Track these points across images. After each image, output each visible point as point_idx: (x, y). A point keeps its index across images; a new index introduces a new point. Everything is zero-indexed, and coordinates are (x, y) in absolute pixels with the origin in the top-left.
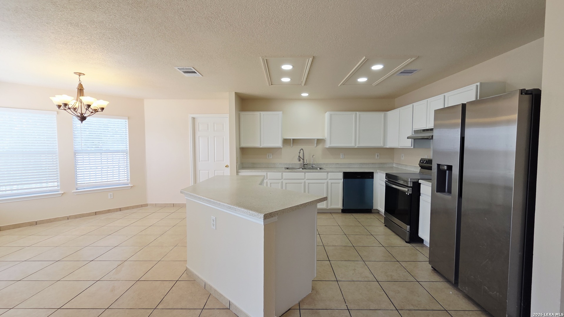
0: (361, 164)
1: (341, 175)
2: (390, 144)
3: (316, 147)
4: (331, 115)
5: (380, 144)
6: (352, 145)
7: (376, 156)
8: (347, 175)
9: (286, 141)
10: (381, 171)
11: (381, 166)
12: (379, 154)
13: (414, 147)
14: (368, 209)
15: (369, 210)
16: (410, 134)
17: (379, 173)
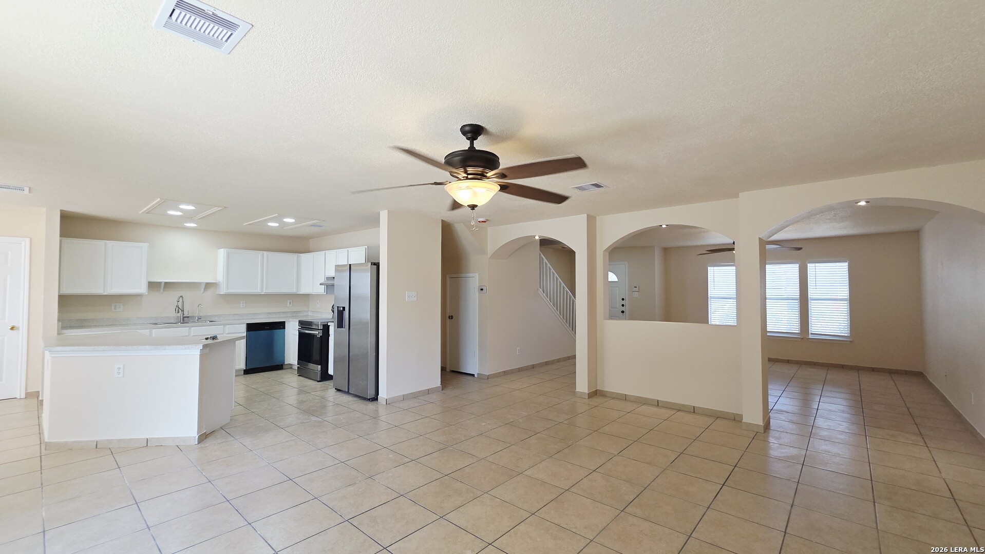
0: (269, 313)
1: (243, 328)
2: (304, 290)
3: (203, 293)
4: (228, 253)
5: (293, 290)
6: (258, 290)
7: (288, 304)
8: (251, 327)
9: (153, 286)
10: (294, 320)
11: (294, 314)
12: (291, 301)
13: (327, 293)
14: (278, 365)
15: (279, 367)
16: (322, 281)
17: (291, 322)
